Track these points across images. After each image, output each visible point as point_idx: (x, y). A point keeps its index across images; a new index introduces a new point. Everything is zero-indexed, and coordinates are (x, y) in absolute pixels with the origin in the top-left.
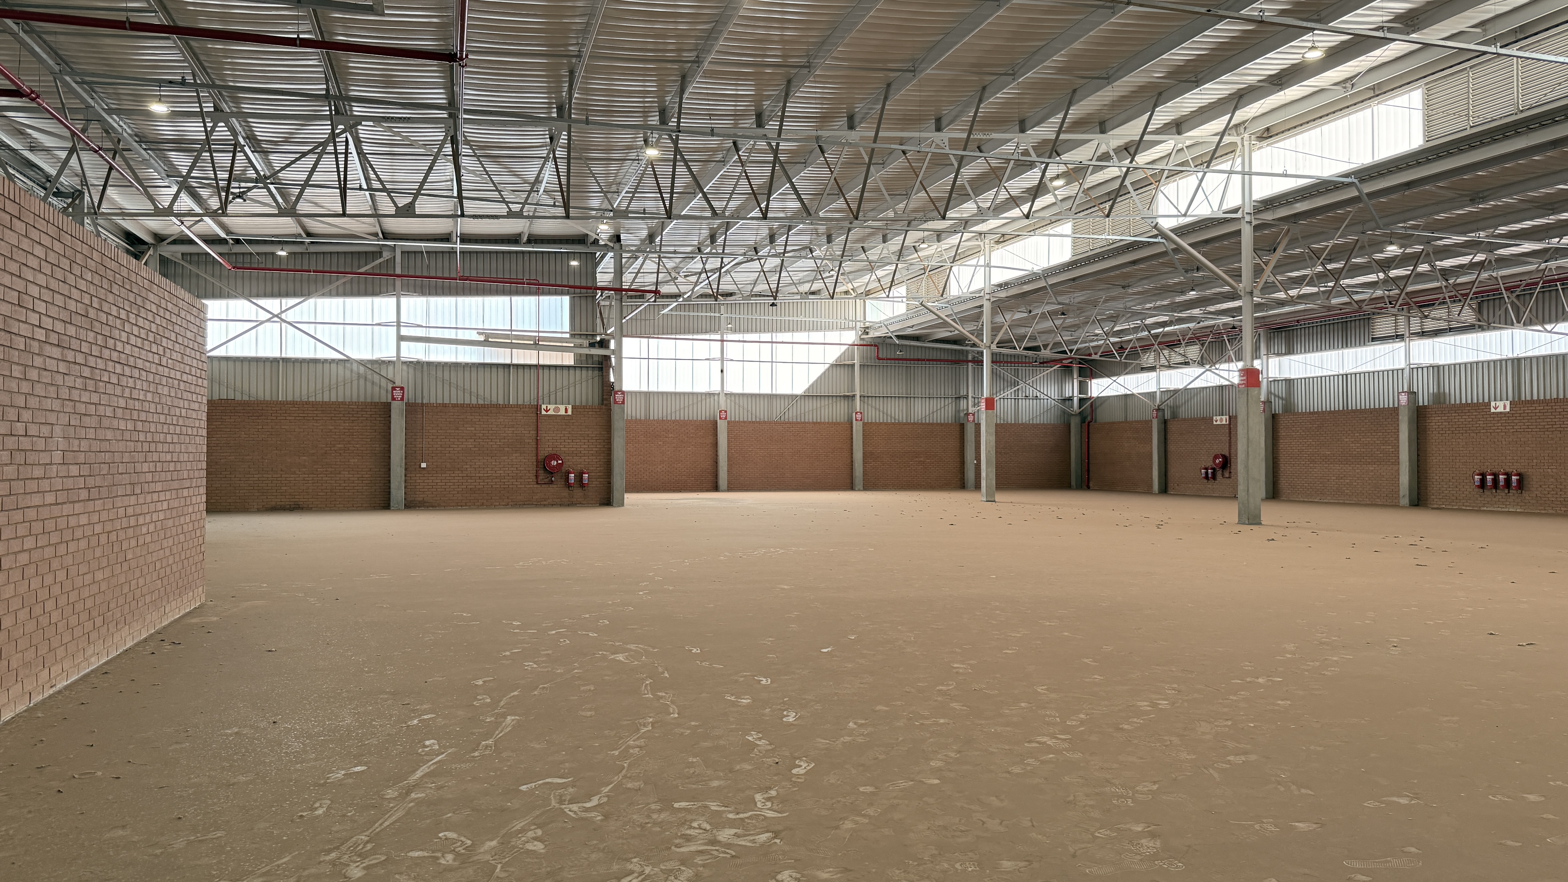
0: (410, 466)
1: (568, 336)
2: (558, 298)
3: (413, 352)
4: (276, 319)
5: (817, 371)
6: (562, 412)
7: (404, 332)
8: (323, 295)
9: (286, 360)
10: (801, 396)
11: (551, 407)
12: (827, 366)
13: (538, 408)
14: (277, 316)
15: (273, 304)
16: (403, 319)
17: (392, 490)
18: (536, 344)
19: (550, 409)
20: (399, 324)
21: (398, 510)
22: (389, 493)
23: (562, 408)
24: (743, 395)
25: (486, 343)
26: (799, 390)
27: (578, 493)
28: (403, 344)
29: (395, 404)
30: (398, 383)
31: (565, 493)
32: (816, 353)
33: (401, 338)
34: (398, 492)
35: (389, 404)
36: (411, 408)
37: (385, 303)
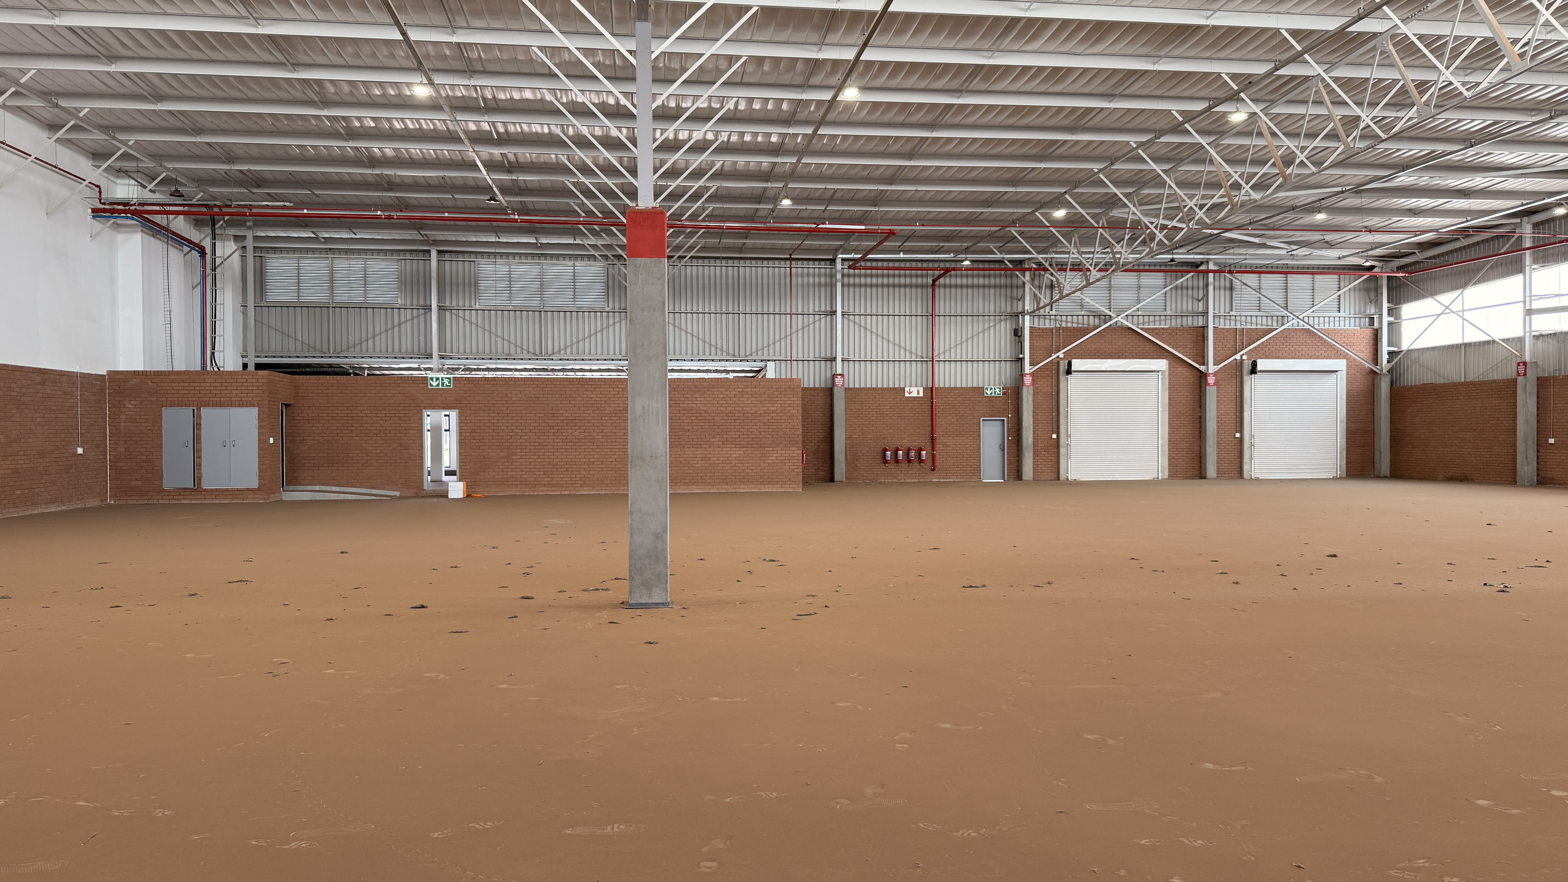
0: (1540, 441)
3: (1545, 324)
4: (1447, 311)
7: (1536, 305)
8: (1479, 282)
9: (1467, 345)
14: (1447, 308)
15: (1446, 298)
16: (1534, 292)
17: (1518, 467)
20: (1527, 299)
21: (1523, 486)
22: (1515, 468)
28: (1535, 318)
29: (1520, 379)
30: (1527, 358)
33: (1529, 312)
34: (1526, 467)
35: (1515, 381)
36: (1543, 383)
37: (1516, 281)
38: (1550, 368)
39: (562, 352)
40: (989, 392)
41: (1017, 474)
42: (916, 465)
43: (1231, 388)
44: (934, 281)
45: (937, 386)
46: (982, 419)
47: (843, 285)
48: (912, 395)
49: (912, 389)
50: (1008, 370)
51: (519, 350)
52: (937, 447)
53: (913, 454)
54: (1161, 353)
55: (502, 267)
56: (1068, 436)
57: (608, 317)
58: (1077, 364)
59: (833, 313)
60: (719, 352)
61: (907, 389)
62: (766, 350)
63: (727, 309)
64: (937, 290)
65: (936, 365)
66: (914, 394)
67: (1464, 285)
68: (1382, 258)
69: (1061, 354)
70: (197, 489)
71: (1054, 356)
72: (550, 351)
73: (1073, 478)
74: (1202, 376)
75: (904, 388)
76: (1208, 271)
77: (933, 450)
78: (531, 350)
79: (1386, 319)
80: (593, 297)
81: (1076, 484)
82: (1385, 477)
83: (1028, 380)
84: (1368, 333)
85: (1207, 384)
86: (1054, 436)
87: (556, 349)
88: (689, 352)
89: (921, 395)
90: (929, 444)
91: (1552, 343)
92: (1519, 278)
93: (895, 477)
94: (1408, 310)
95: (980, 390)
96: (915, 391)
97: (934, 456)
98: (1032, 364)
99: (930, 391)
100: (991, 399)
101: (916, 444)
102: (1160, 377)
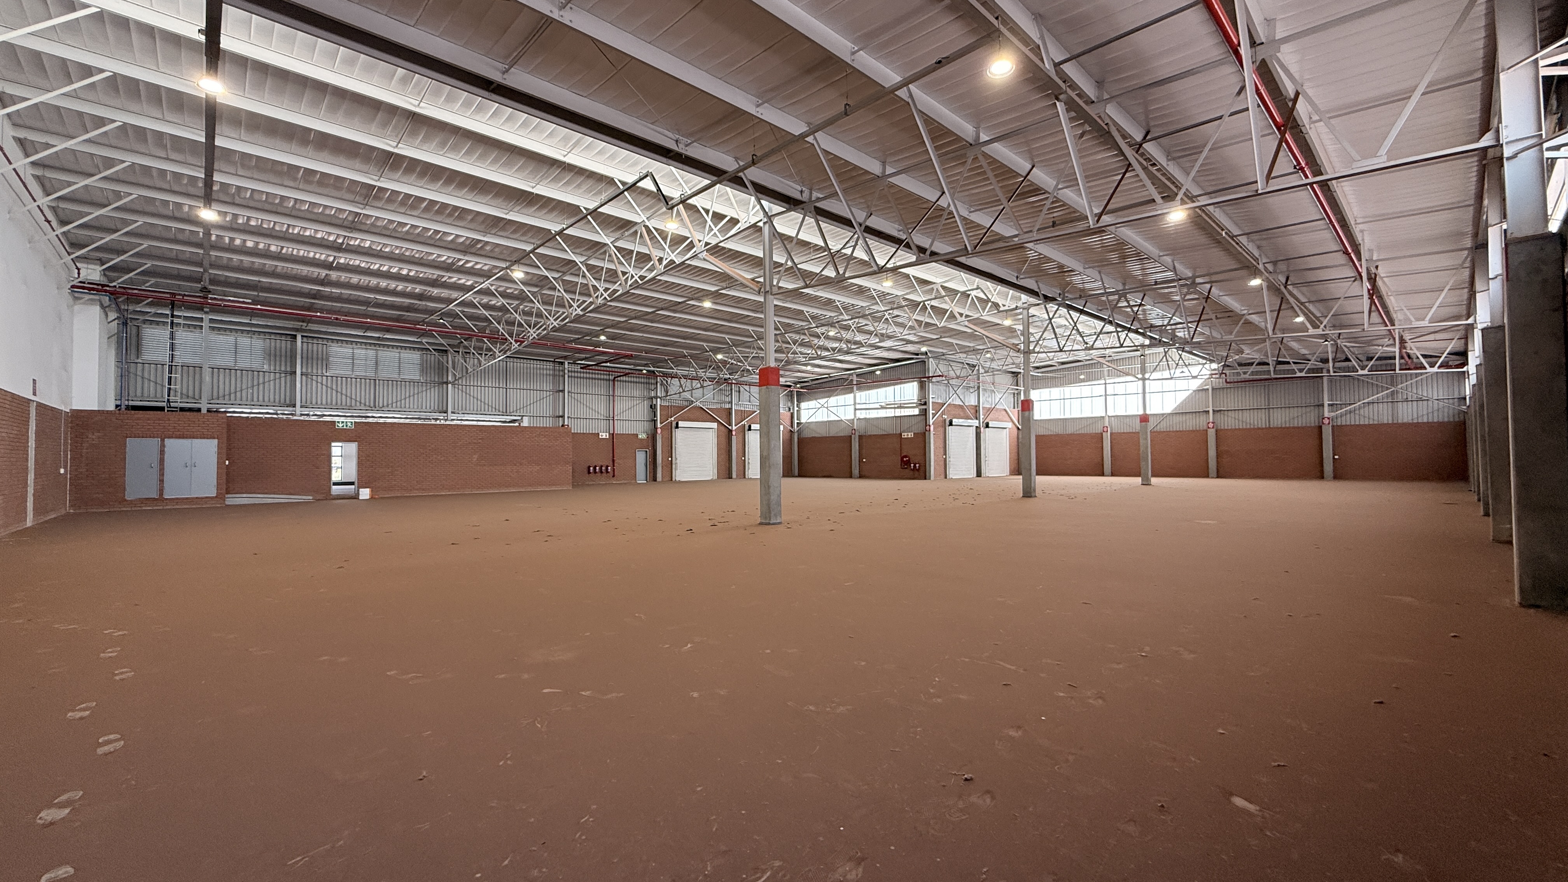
0: (860, 461)
1: (916, 401)
2: (911, 384)
3: (861, 415)
4: (822, 407)
5: (1182, 396)
6: (910, 436)
7: (858, 407)
8: (836, 395)
9: (830, 421)
10: (1169, 414)
11: (906, 434)
12: (1191, 392)
13: (901, 435)
14: (822, 405)
15: (822, 401)
16: (857, 401)
17: (853, 470)
18: (900, 407)
19: (905, 435)
20: (855, 404)
21: (855, 478)
22: (851, 471)
23: (910, 434)
24: (1126, 416)
25: (882, 408)
26: (1168, 410)
27: (917, 473)
28: (857, 412)
29: (853, 436)
30: (855, 428)
31: (912, 473)
32: (1181, 384)
33: (856, 409)
34: (856, 471)
35: (851, 436)
36: (860, 437)
37: (850, 396)
38: (862, 433)
39: (390, 406)
40: (640, 436)
41: (655, 479)
42: (605, 474)
43: (741, 436)
44: (615, 378)
45: (616, 432)
46: (637, 450)
47: (569, 377)
48: (603, 437)
49: (603, 434)
50: (647, 426)
51: (358, 404)
52: (616, 465)
53: (604, 468)
54: (714, 420)
55: (346, 350)
56: (676, 459)
57: (422, 386)
58: (681, 424)
59: (563, 391)
60: (494, 410)
61: (600, 434)
62: (522, 410)
63: (499, 385)
64: (616, 383)
65: (616, 422)
67: (829, 397)
68: (796, 383)
69: (673, 419)
70: (161, 499)
71: (670, 420)
72: (381, 405)
73: (679, 480)
74: (730, 431)
75: (598, 434)
76: (732, 383)
77: (614, 466)
78: (367, 404)
79: (796, 409)
80: (413, 374)
81: (680, 482)
82: (796, 477)
83: (659, 431)
84: (789, 414)
85: (732, 435)
86: (670, 459)
87: (385, 404)
88: (475, 409)
89: (608, 437)
90: (611, 463)
91: (863, 422)
92: (852, 395)
93: (593, 482)
94: (804, 405)
95: (635, 435)
96: (605, 435)
97: (613, 470)
98: (661, 423)
99: (612, 435)
100: (641, 440)
101: (605, 463)
102: (714, 431)
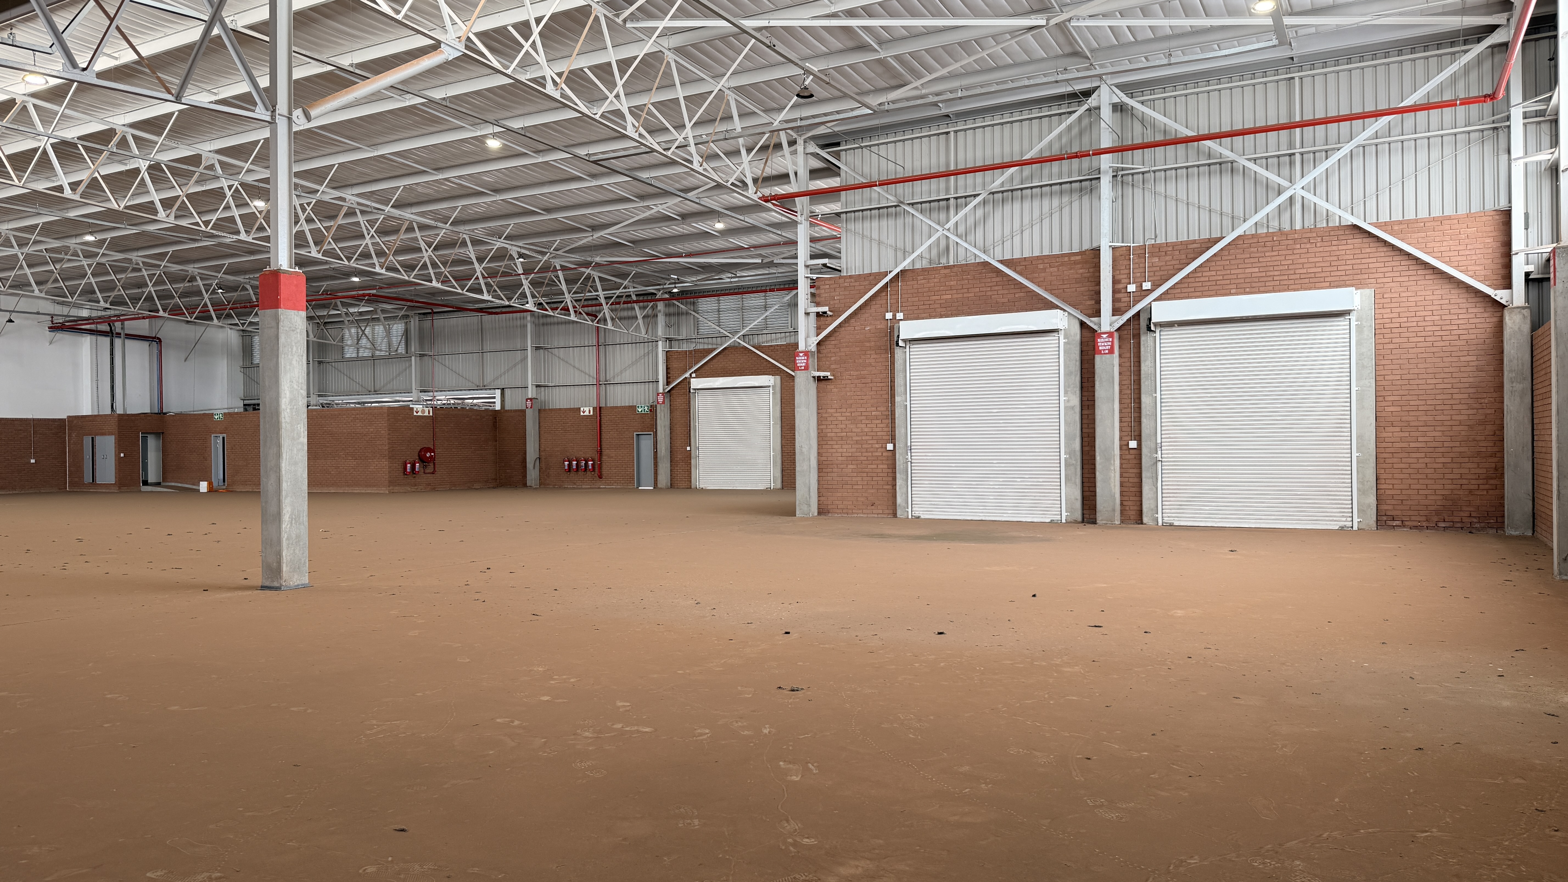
40: (640, 410)
42: (588, 473)
45: (603, 405)
46: (635, 433)
48: (585, 414)
49: (585, 409)
52: (604, 458)
53: (582, 464)
54: (768, 369)
56: (699, 448)
57: (406, 361)
60: (470, 383)
61: (582, 409)
62: (497, 380)
63: (475, 349)
66: (587, 413)
73: (701, 486)
75: (578, 409)
77: (600, 460)
81: (706, 492)
86: (687, 449)
88: (453, 384)
89: (592, 413)
90: (597, 456)
93: (575, 484)
95: (633, 408)
96: (587, 411)
97: (600, 466)
99: (599, 410)
100: (642, 415)
101: (588, 455)
102: (771, 392)
